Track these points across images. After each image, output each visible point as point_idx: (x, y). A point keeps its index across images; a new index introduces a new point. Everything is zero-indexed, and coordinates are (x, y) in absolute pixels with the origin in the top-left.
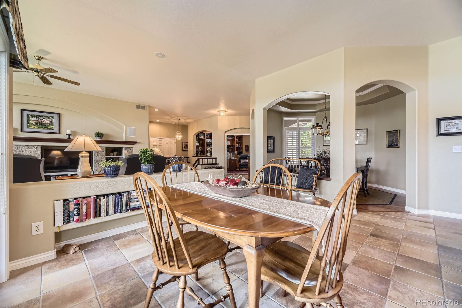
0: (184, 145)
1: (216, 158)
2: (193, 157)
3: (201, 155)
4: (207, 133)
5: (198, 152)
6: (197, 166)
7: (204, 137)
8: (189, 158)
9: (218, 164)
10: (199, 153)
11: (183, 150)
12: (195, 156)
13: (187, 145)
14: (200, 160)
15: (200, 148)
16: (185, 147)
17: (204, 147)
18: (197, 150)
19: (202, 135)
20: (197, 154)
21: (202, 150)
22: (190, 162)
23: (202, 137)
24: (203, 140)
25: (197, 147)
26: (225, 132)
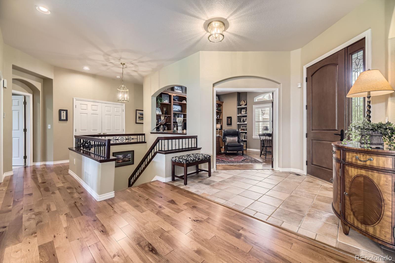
0: (138, 115)
1: (195, 137)
2: (151, 133)
3: (164, 130)
4: (175, 95)
5: (160, 125)
6: (155, 154)
7: (170, 101)
8: (144, 134)
9: (200, 149)
10: (162, 126)
11: (136, 123)
12: (155, 131)
13: (142, 114)
14: (163, 141)
15: (162, 118)
16: (139, 117)
17: (170, 117)
18: (158, 122)
19: (166, 98)
20: (158, 128)
21: (166, 122)
22: (146, 143)
23: (166, 102)
24: (168, 106)
25: (158, 117)
26: (214, 85)
